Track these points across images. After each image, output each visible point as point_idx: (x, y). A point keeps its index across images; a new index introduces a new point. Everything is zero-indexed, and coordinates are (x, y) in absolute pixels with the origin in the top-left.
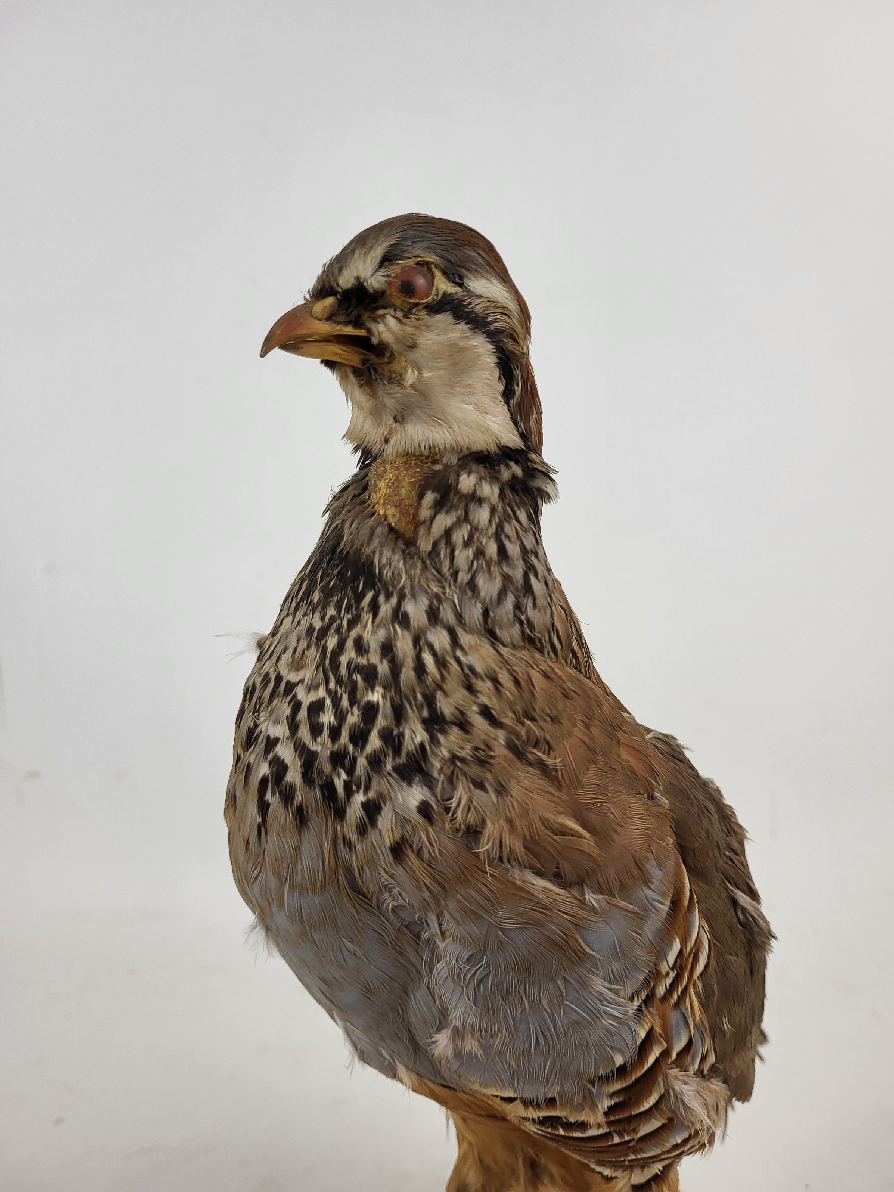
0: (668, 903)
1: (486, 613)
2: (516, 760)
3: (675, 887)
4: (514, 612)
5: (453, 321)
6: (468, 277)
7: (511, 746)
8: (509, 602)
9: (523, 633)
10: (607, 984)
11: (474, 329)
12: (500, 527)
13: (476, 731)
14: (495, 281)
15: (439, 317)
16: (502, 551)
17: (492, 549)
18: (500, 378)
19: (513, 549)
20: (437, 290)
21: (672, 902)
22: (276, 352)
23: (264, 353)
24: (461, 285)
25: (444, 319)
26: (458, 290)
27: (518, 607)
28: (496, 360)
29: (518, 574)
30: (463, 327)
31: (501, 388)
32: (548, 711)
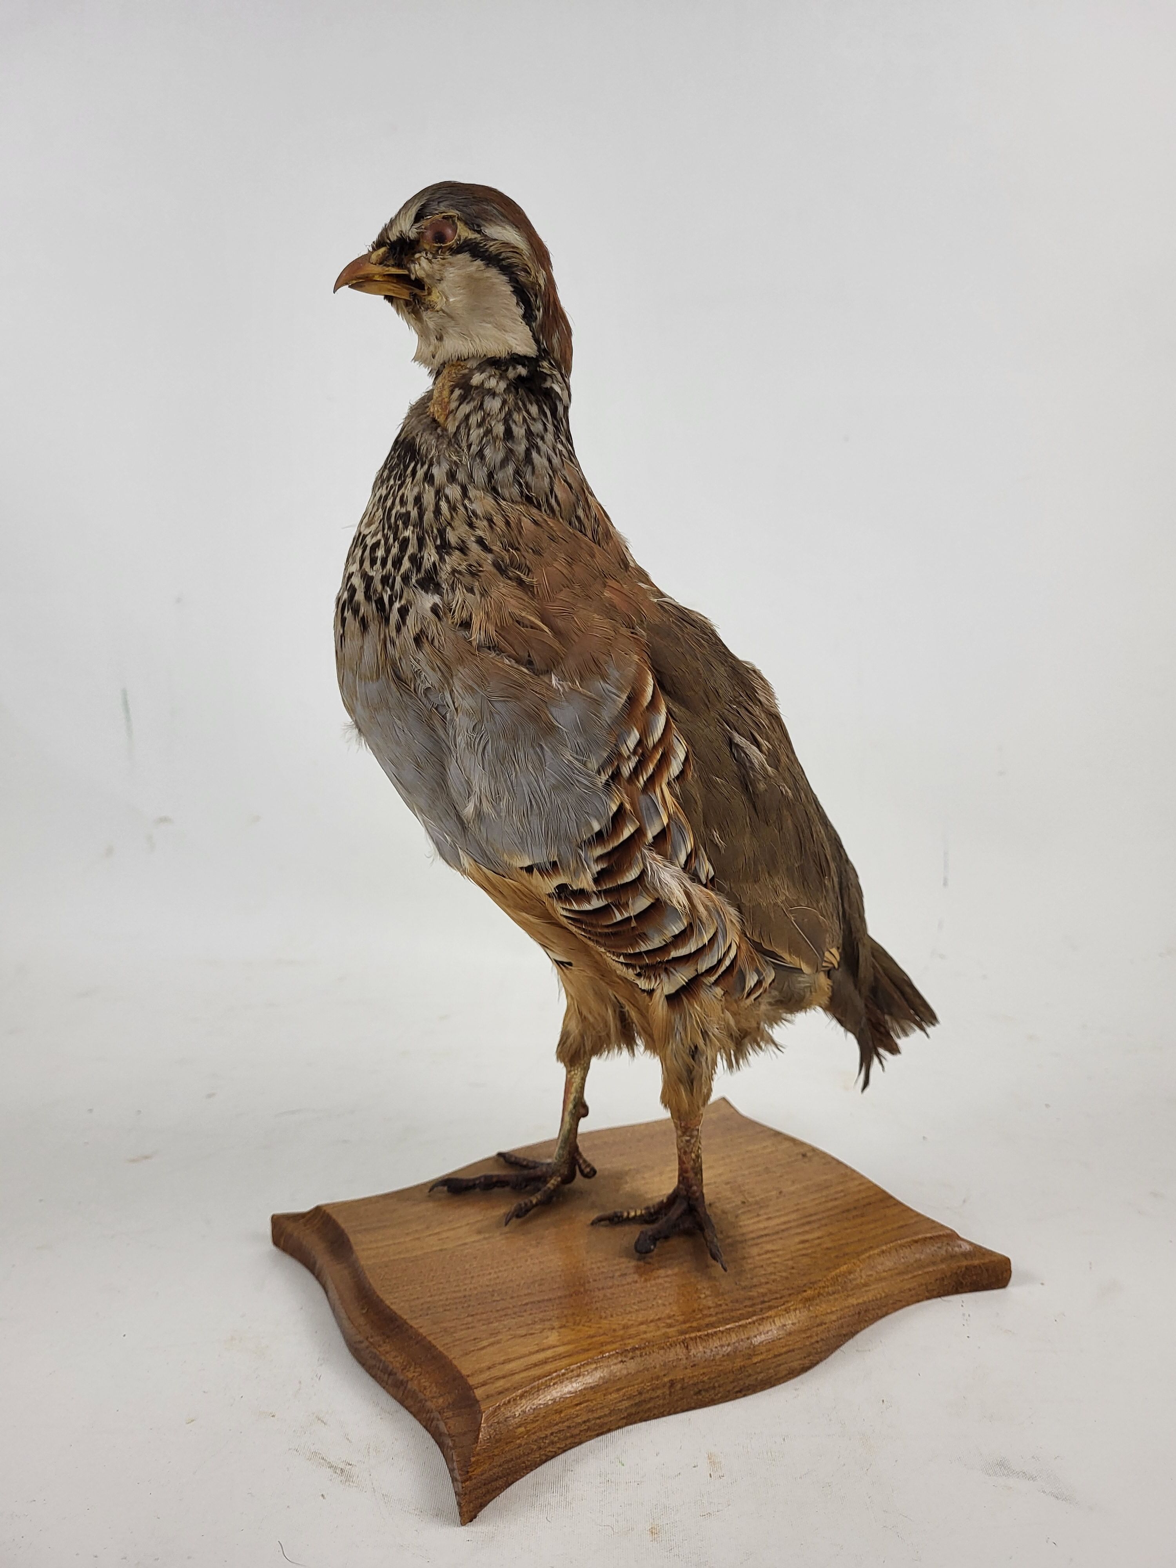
0: (625, 697)
1: (490, 475)
2: (499, 574)
3: (633, 688)
4: (514, 476)
5: (470, 258)
6: (485, 226)
7: (496, 565)
8: (510, 469)
9: (522, 492)
10: (575, 755)
11: (488, 264)
12: (509, 414)
13: (471, 554)
14: (508, 227)
15: (459, 256)
16: (509, 434)
17: (499, 429)
18: (518, 304)
19: (519, 431)
20: (459, 236)
21: (629, 698)
22: (345, 288)
23: (335, 290)
24: (479, 232)
25: (464, 257)
26: (477, 235)
27: (517, 472)
28: (512, 289)
29: (521, 448)
30: (479, 262)
31: (521, 311)
32: (531, 546)
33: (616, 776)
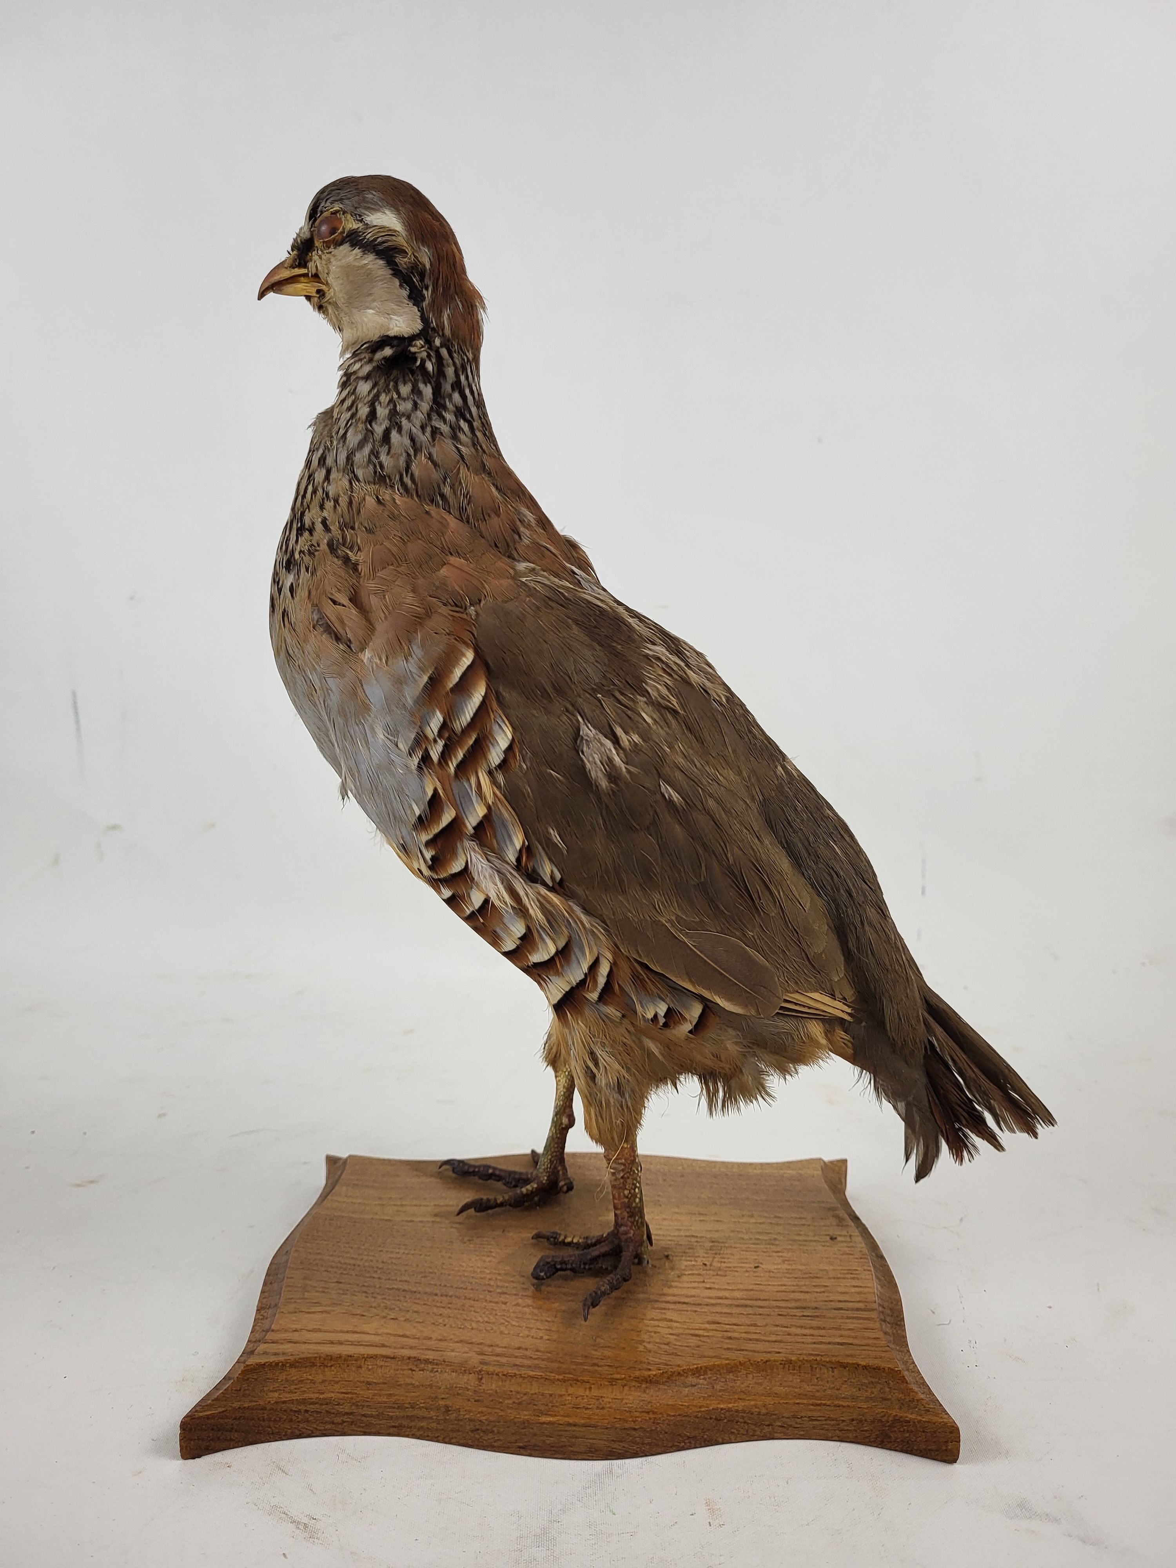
0: (425, 678)
1: (348, 458)
2: (329, 554)
3: (436, 668)
4: (369, 456)
5: (350, 248)
6: (365, 214)
7: (330, 545)
8: (367, 450)
9: (375, 472)
10: (386, 735)
11: (363, 251)
12: (377, 396)
13: (315, 534)
14: (387, 212)
15: (342, 247)
16: (372, 416)
17: (364, 411)
18: (401, 286)
19: (382, 412)
20: (344, 229)
21: (430, 678)
24: (361, 221)
25: (346, 247)
26: (360, 225)
27: (375, 453)
28: (391, 272)
29: (379, 429)
30: (357, 251)
31: (405, 293)
32: (366, 525)
33: (426, 759)
